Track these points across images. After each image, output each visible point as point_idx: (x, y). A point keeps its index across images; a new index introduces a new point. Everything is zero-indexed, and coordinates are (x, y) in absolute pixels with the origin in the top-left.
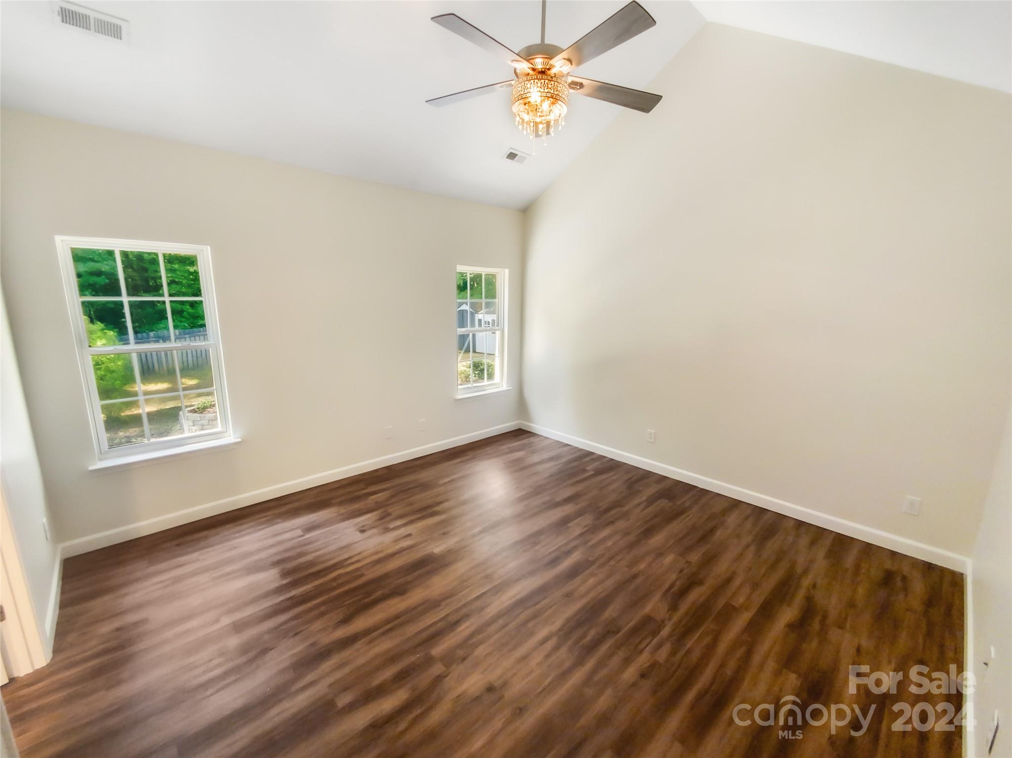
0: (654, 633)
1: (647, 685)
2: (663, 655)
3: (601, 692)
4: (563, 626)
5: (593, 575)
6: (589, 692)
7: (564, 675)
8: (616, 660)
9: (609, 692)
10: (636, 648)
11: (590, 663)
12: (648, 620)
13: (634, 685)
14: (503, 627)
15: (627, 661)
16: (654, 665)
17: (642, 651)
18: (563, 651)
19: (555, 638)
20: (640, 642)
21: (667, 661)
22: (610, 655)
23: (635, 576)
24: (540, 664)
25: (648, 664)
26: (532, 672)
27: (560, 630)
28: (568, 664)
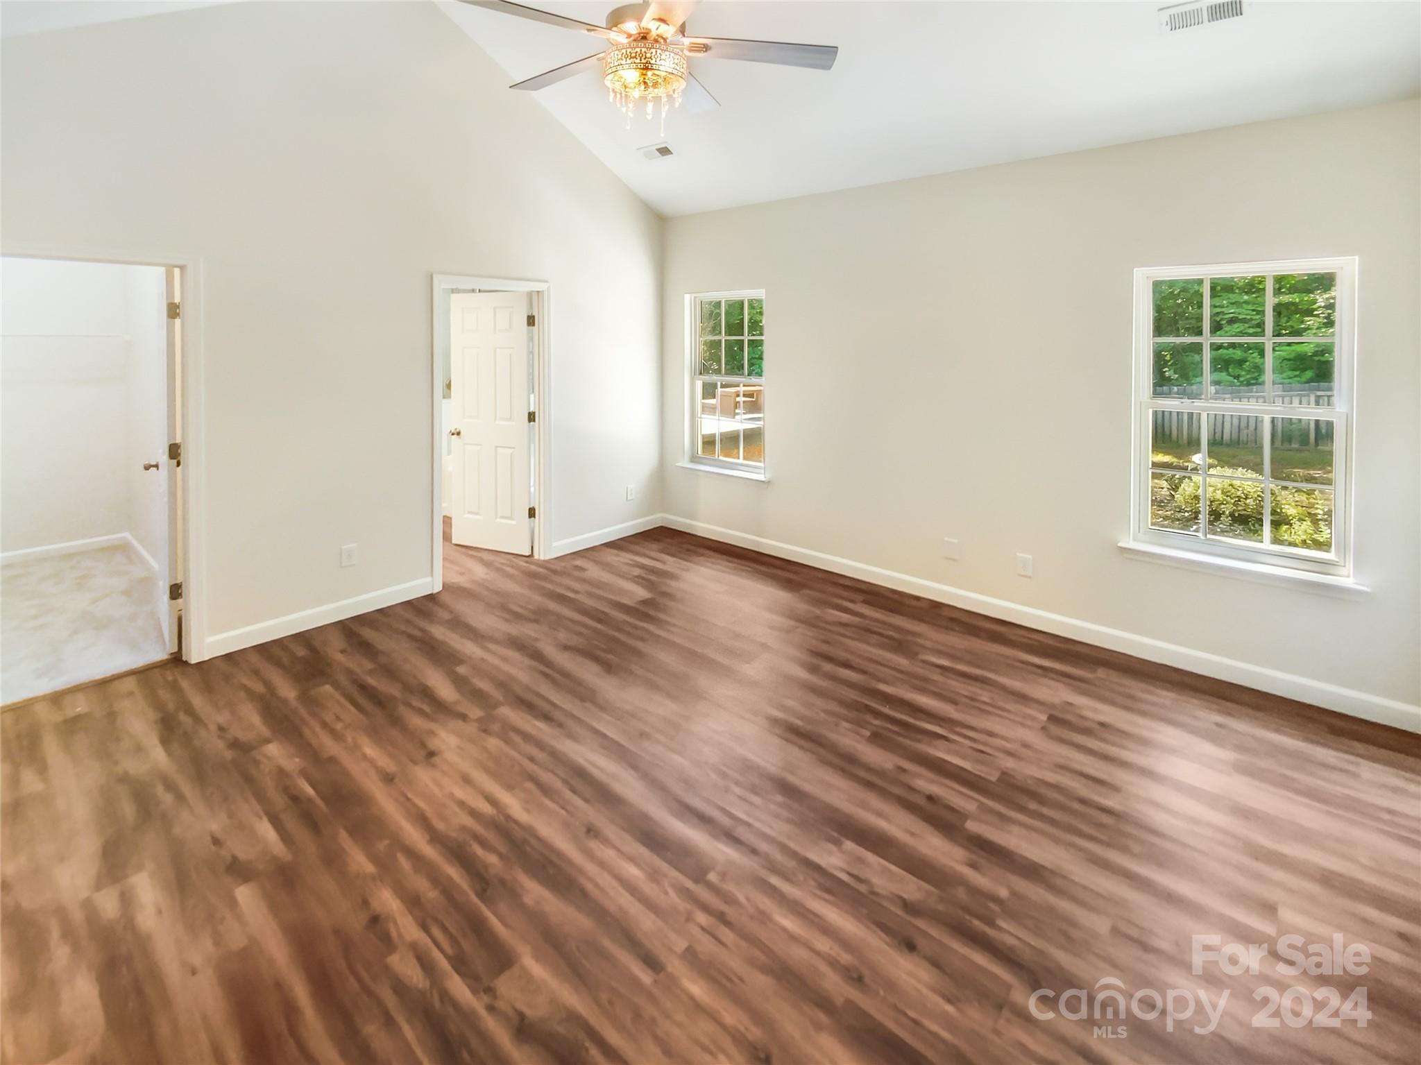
0: (460, 964)
1: (357, 923)
2: (406, 968)
3: (374, 858)
4: (516, 822)
5: (654, 876)
6: (382, 845)
7: (422, 820)
8: (421, 884)
9: (370, 868)
10: (437, 921)
11: (429, 851)
12: (503, 960)
13: (365, 903)
14: (532, 759)
15: (413, 902)
16: (388, 943)
17: (425, 928)
18: (468, 821)
19: (495, 812)
20: (445, 929)
21: (387, 968)
22: (436, 878)
23: (652, 963)
24: (452, 795)
25: (394, 934)
26: (440, 786)
27: (508, 818)
28: (439, 825)
